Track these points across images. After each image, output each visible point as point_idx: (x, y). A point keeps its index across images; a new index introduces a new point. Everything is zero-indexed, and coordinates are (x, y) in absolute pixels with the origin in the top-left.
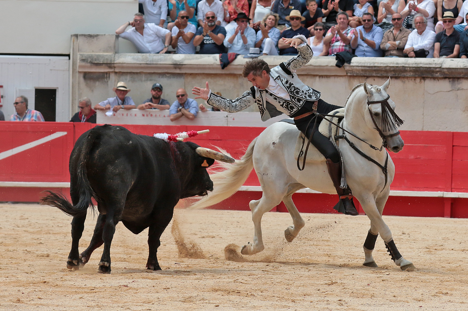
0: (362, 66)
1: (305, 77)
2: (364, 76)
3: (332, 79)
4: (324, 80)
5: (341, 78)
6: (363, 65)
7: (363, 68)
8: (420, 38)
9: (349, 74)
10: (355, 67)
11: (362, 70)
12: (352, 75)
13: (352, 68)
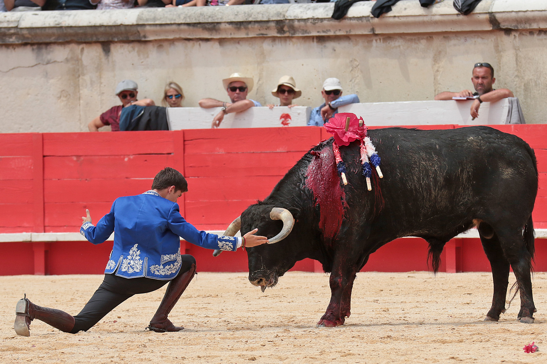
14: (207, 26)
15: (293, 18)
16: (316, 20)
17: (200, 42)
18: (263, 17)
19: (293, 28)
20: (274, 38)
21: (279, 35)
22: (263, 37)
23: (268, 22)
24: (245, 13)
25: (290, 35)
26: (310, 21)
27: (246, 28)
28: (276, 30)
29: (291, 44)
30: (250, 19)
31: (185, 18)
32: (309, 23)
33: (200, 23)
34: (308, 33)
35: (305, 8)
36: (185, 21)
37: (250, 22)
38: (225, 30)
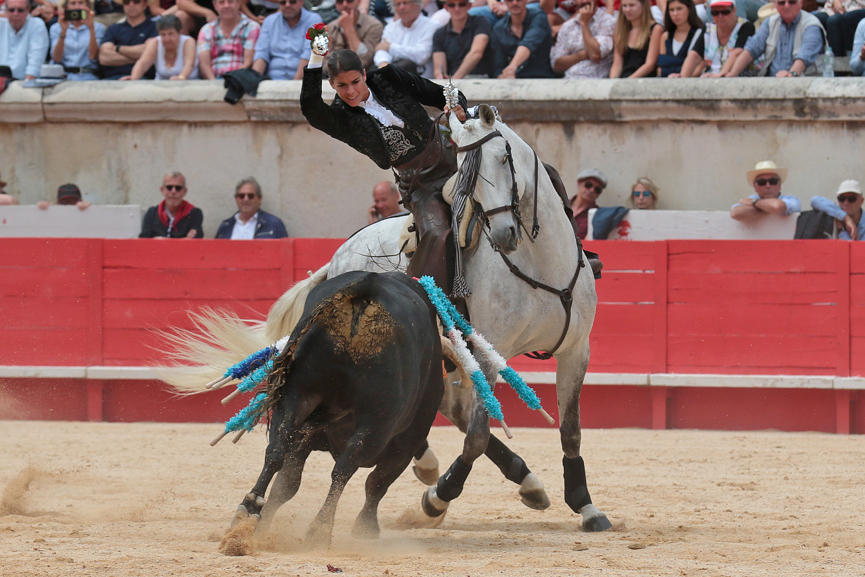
0: (281, 101)
1: (158, 128)
2: (287, 122)
3: (217, 130)
4: (200, 132)
5: (237, 127)
6: (284, 98)
7: (283, 105)
8: (407, 34)
9: (253, 119)
10: (266, 104)
11: (283, 109)
12: (260, 119)
13: (261, 104)
14: (703, 104)
15: (816, 96)
16: (846, 100)
17: (694, 125)
18: (777, 94)
19: (816, 110)
20: (791, 123)
21: (797, 118)
22: (776, 121)
23: (784, 100)
24: (753, 88)
25: (812, 119)
26: (839, 100)
27: (754, 108)
28: (794, 112)
29: (814, 130)
30: (760, 96)
31: (673, 92)
32: (837, 104)
33: (693, 100)
34: (836, 117)
35: (833, 83)
36: (674, 96)
37: (760, 100)
38: (727, 110)
